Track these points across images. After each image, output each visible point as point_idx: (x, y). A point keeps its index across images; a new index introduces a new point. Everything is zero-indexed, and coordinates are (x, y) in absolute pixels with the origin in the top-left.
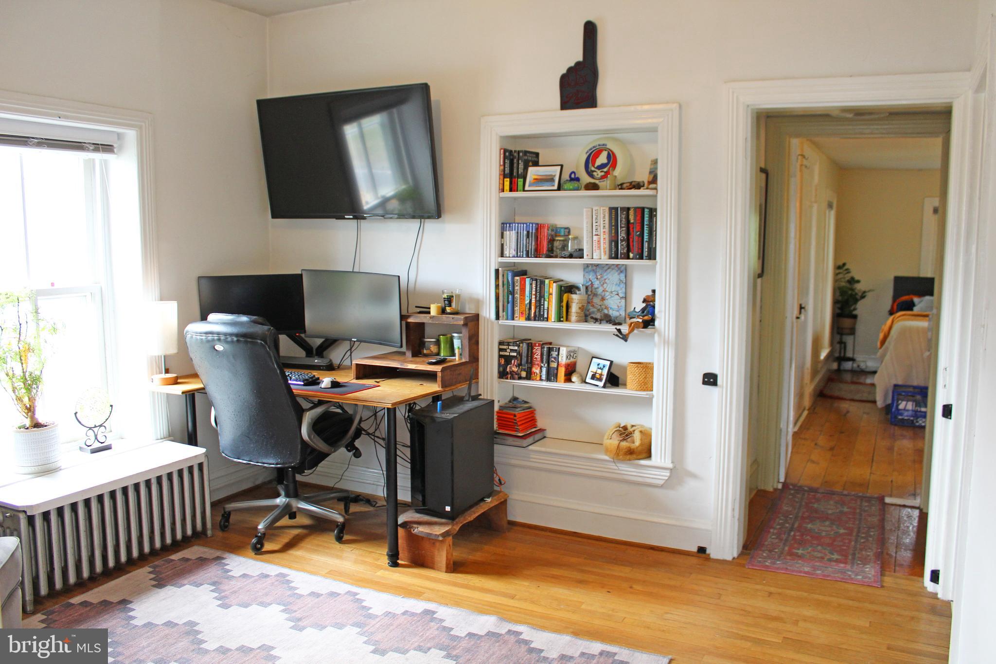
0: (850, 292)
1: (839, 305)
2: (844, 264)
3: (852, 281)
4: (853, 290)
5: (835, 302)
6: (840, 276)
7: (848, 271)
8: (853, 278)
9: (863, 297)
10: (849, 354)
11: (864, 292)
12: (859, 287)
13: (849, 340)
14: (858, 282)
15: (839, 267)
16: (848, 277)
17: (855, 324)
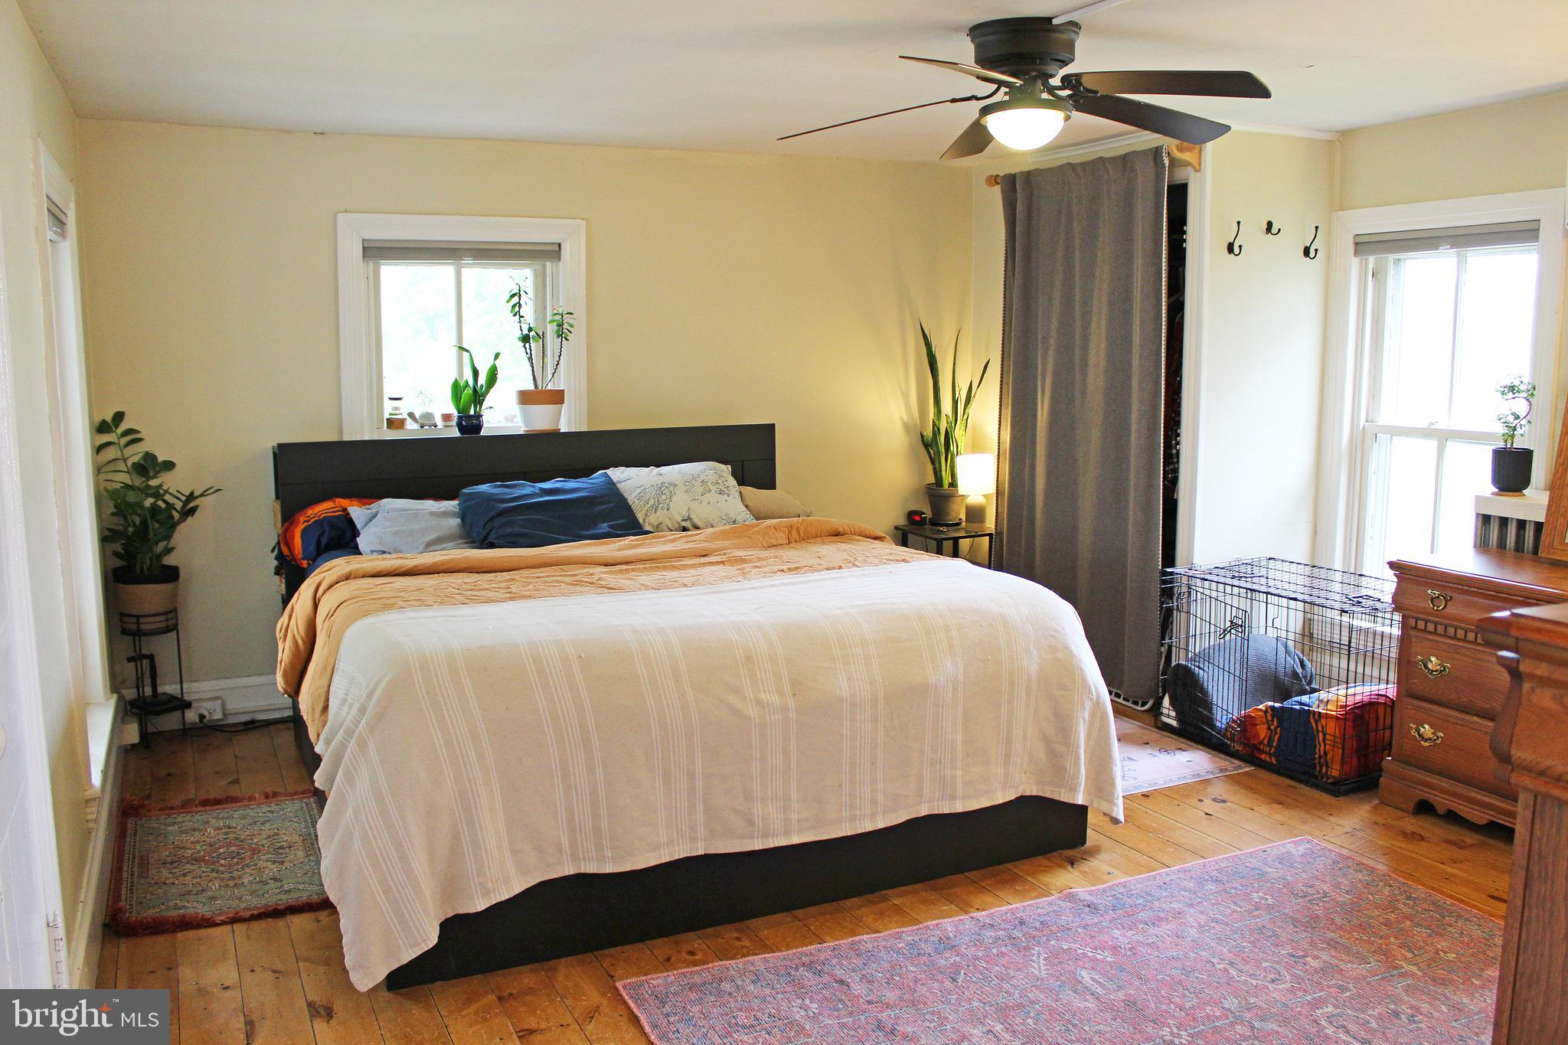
0: (149, 502)
1: (118, 547)
2: (119, 417)
3: (149, 466)
4: (157, 493)
5: (107, 537)
6: (111, 453)
7: (133, 437)
8: (150, 457)
9: (189, 512)
10: (170, 688)
11: (191, 497)
12: (174, 483)
13: (163, 648)
14: (169, 466)
15: (102, 428)
16: (135, 454)
17: (175, 595)
